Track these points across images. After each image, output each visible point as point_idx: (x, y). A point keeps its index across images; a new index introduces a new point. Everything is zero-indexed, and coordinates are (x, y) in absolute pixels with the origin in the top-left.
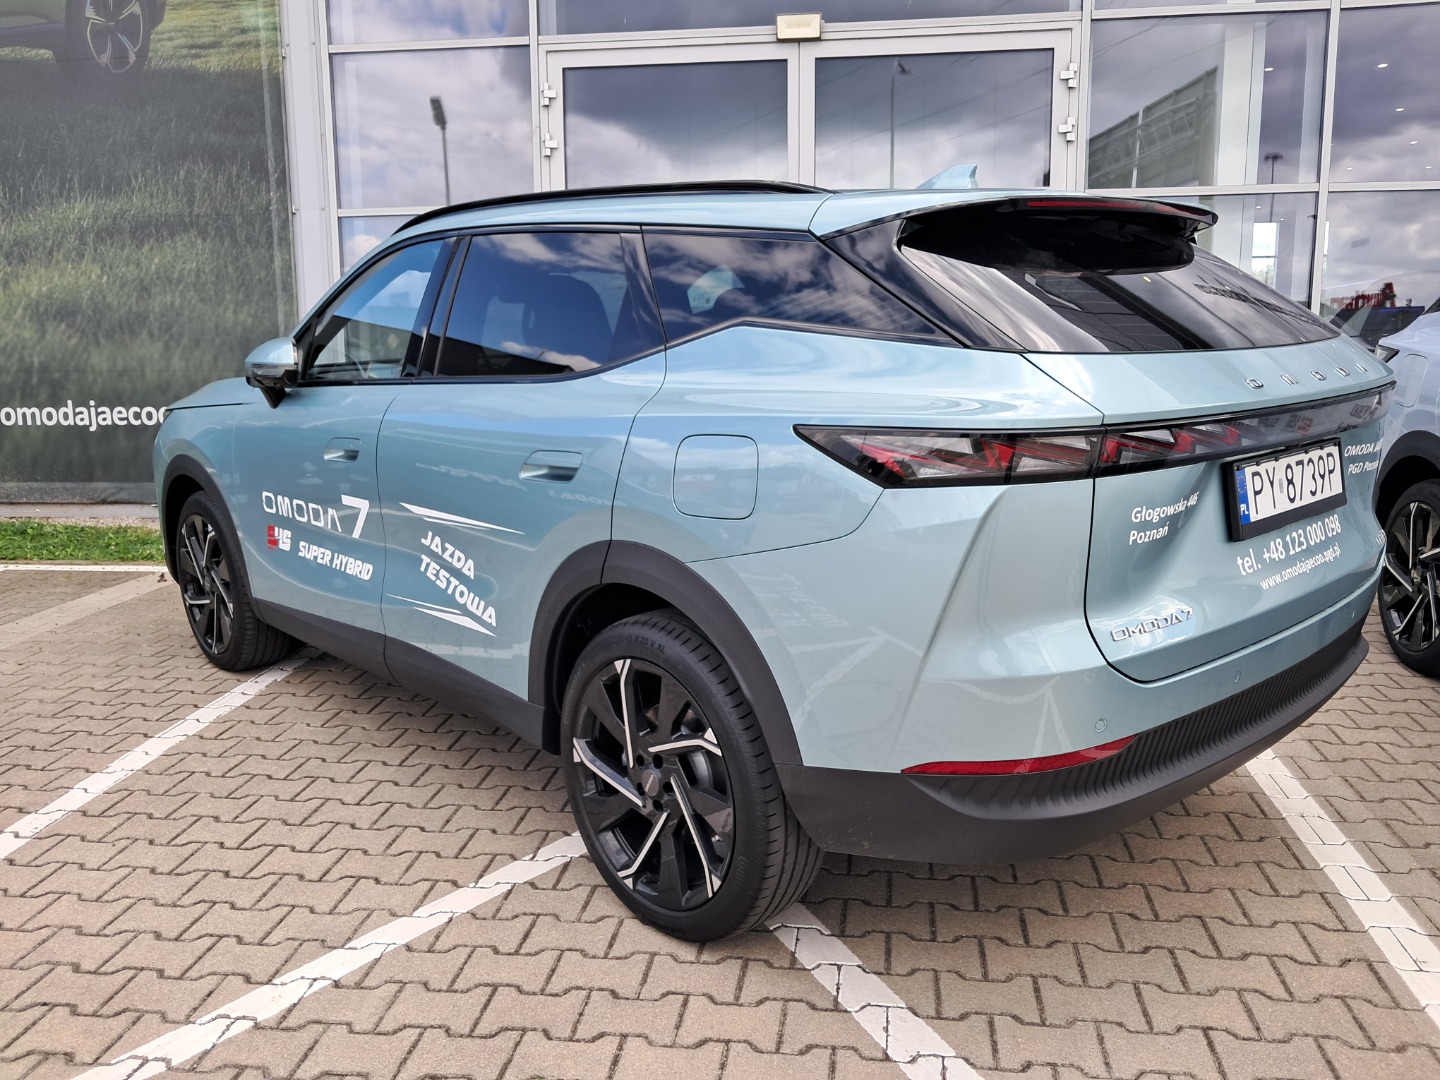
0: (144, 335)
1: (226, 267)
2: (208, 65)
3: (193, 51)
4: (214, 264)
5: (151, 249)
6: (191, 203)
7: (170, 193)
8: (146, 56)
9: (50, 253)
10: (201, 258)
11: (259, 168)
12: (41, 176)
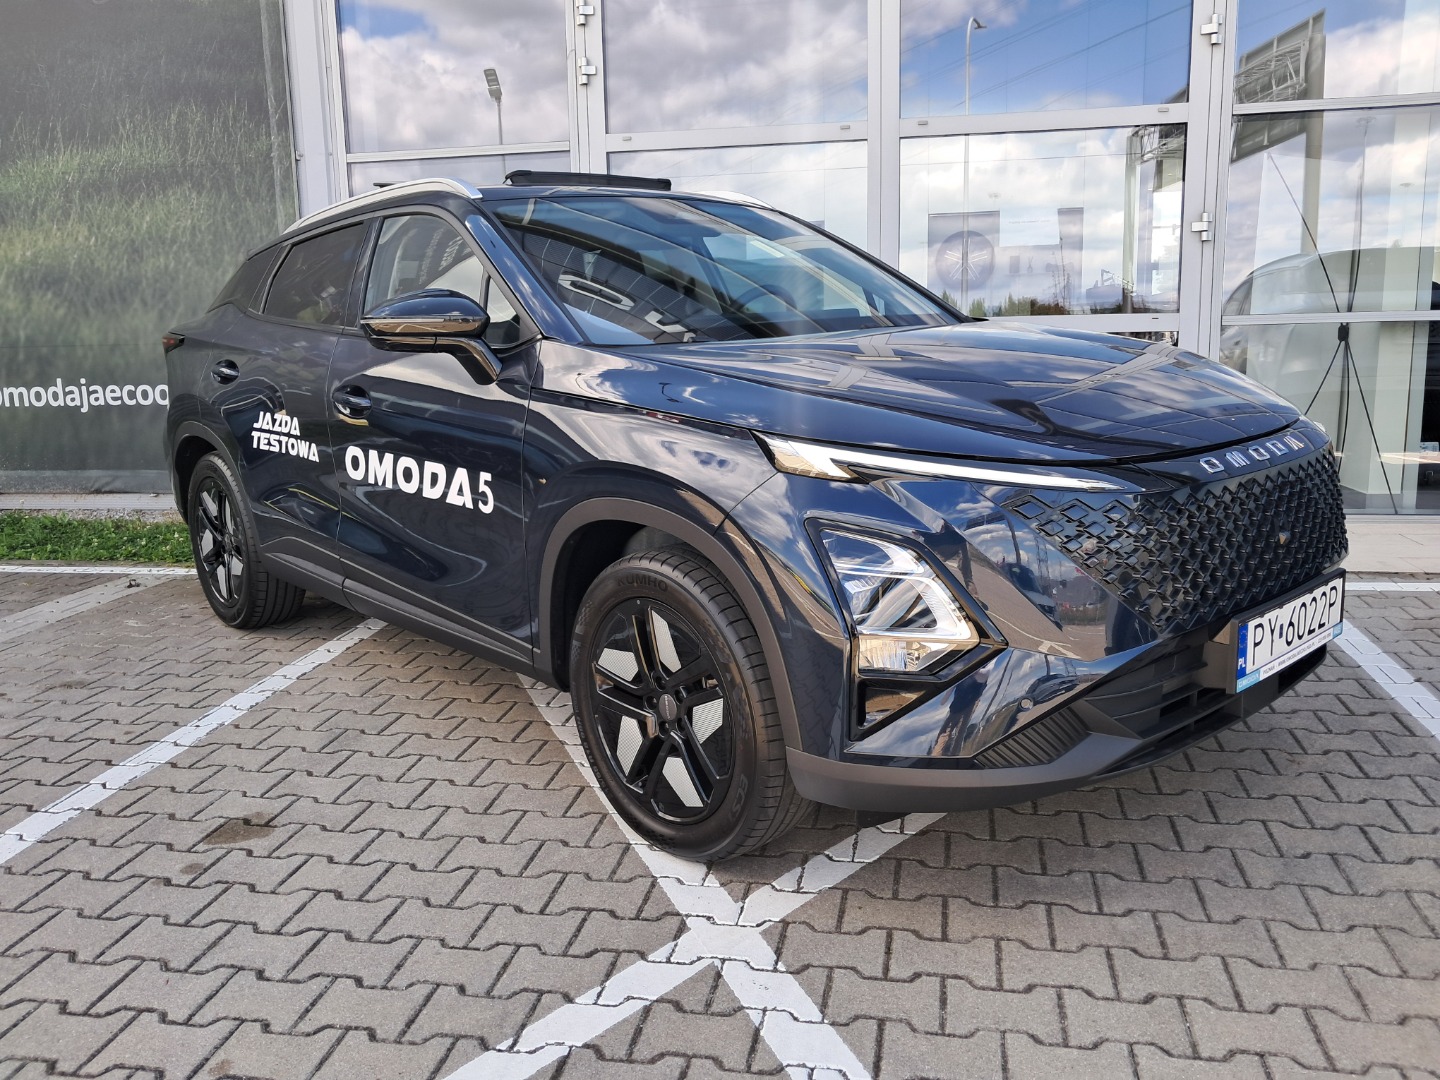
1: (224, 224)
7: (161, 141)
10: (195, 214)
11: (258, 110)
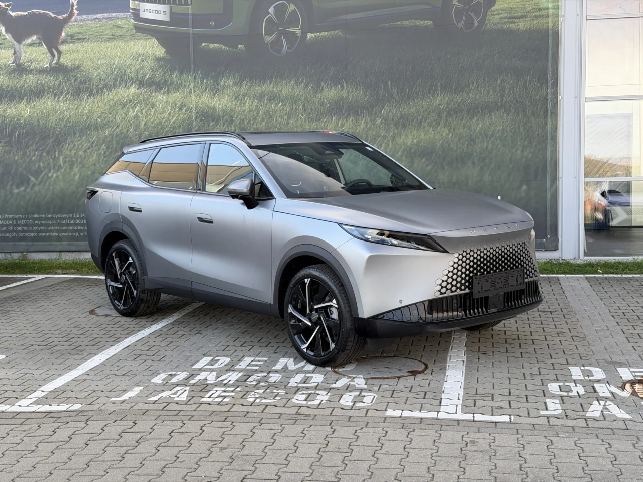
0: (470, 164)
1: (519, 128)
2: (519, 27)
3: (511, 20)
4: (513, 126)
5: (478, 120)
6: (502, 96)
8: (484, 23)
9: (421, 123)
10: (505, 124)
12: (419, 84)
